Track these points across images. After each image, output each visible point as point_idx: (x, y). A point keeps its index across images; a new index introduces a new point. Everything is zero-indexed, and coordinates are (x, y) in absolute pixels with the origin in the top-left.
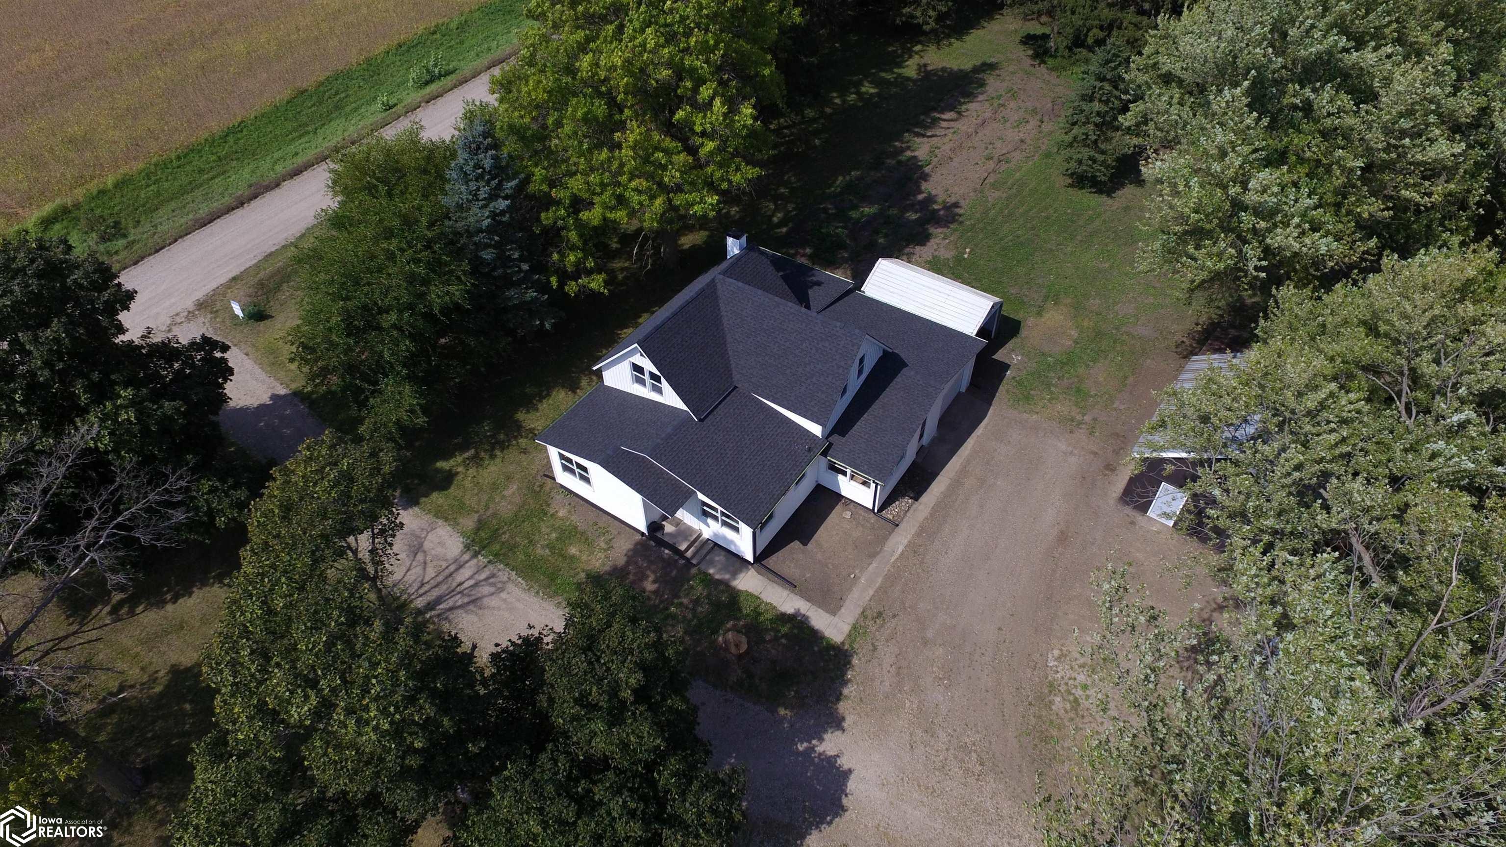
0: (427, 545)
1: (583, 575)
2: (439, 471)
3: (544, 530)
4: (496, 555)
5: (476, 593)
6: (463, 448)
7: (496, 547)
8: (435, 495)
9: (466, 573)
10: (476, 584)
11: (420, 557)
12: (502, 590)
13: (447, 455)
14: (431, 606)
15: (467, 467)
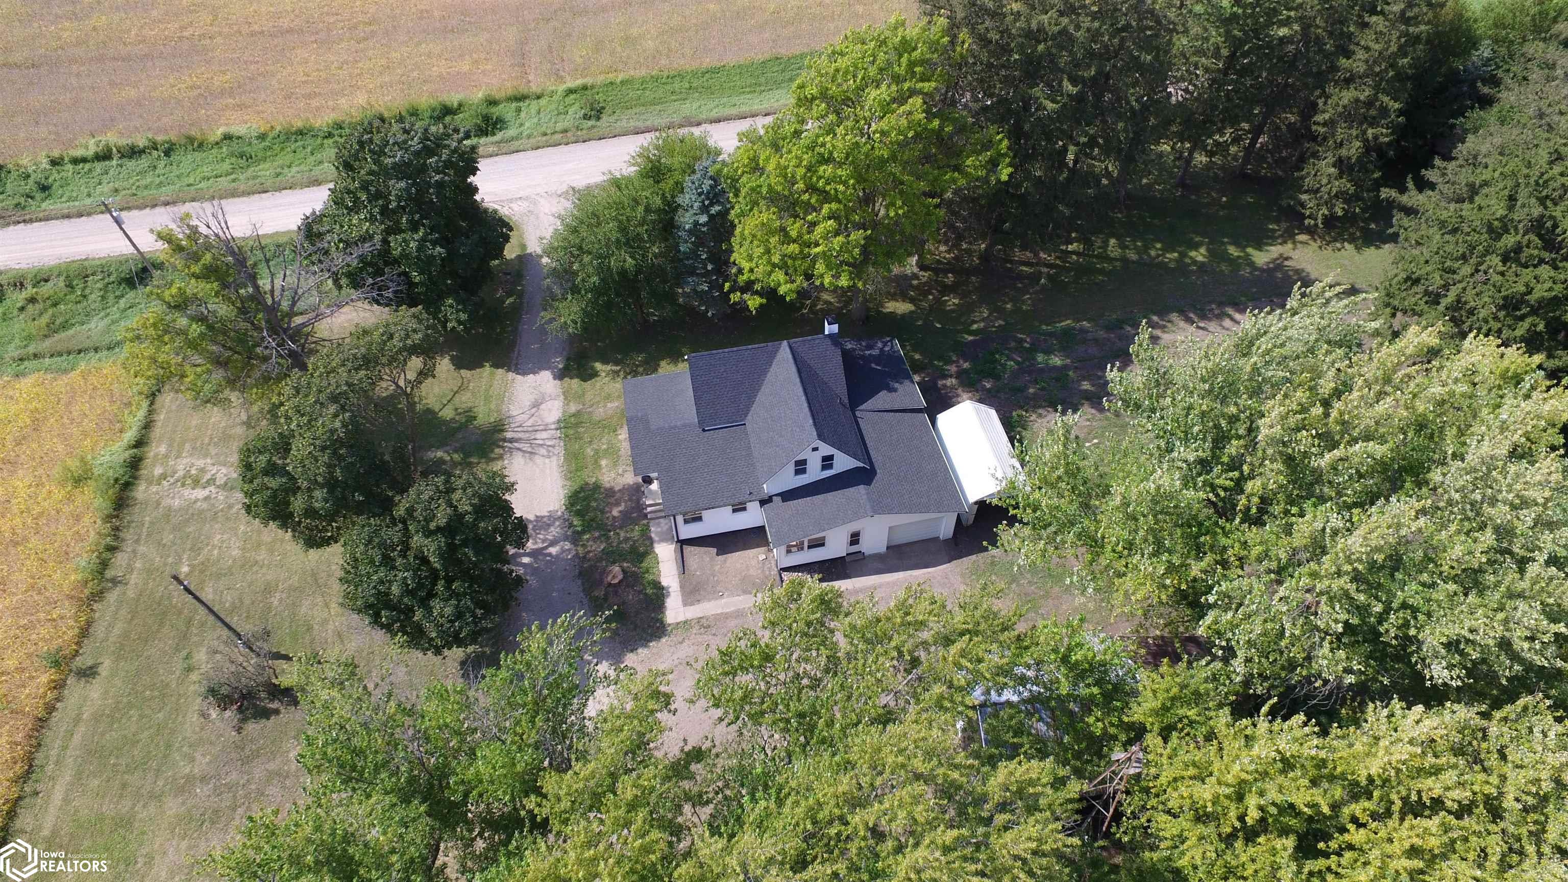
0: (543, 407)
1: (594, 480)
2: (593, 368)
3: (604, 440)
4: (567, 436)
5: (537, 450)
6: (616, 363)
7: (571, 432)
8: (576, 380)
9: (544, 435)
10: (541, 445)
11: (534, 410)
12: (549, 457)
13: (605, 362)
14: (511, 441)
15: (608, 375)
